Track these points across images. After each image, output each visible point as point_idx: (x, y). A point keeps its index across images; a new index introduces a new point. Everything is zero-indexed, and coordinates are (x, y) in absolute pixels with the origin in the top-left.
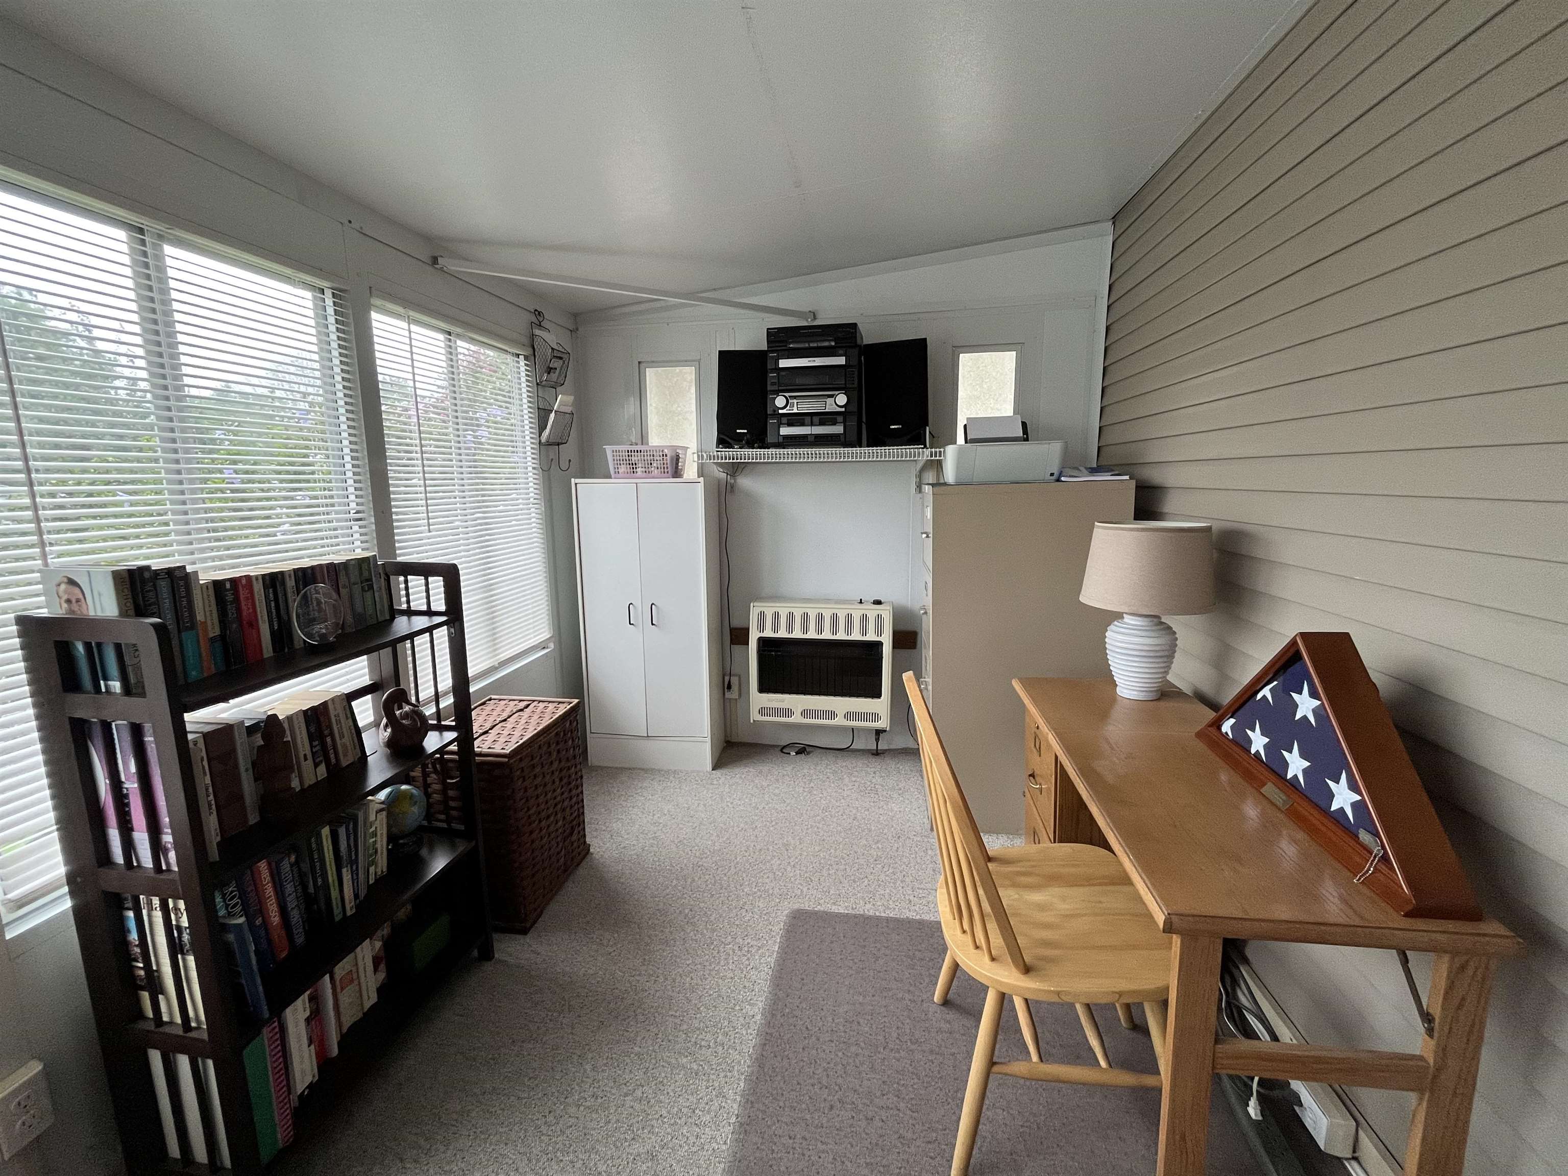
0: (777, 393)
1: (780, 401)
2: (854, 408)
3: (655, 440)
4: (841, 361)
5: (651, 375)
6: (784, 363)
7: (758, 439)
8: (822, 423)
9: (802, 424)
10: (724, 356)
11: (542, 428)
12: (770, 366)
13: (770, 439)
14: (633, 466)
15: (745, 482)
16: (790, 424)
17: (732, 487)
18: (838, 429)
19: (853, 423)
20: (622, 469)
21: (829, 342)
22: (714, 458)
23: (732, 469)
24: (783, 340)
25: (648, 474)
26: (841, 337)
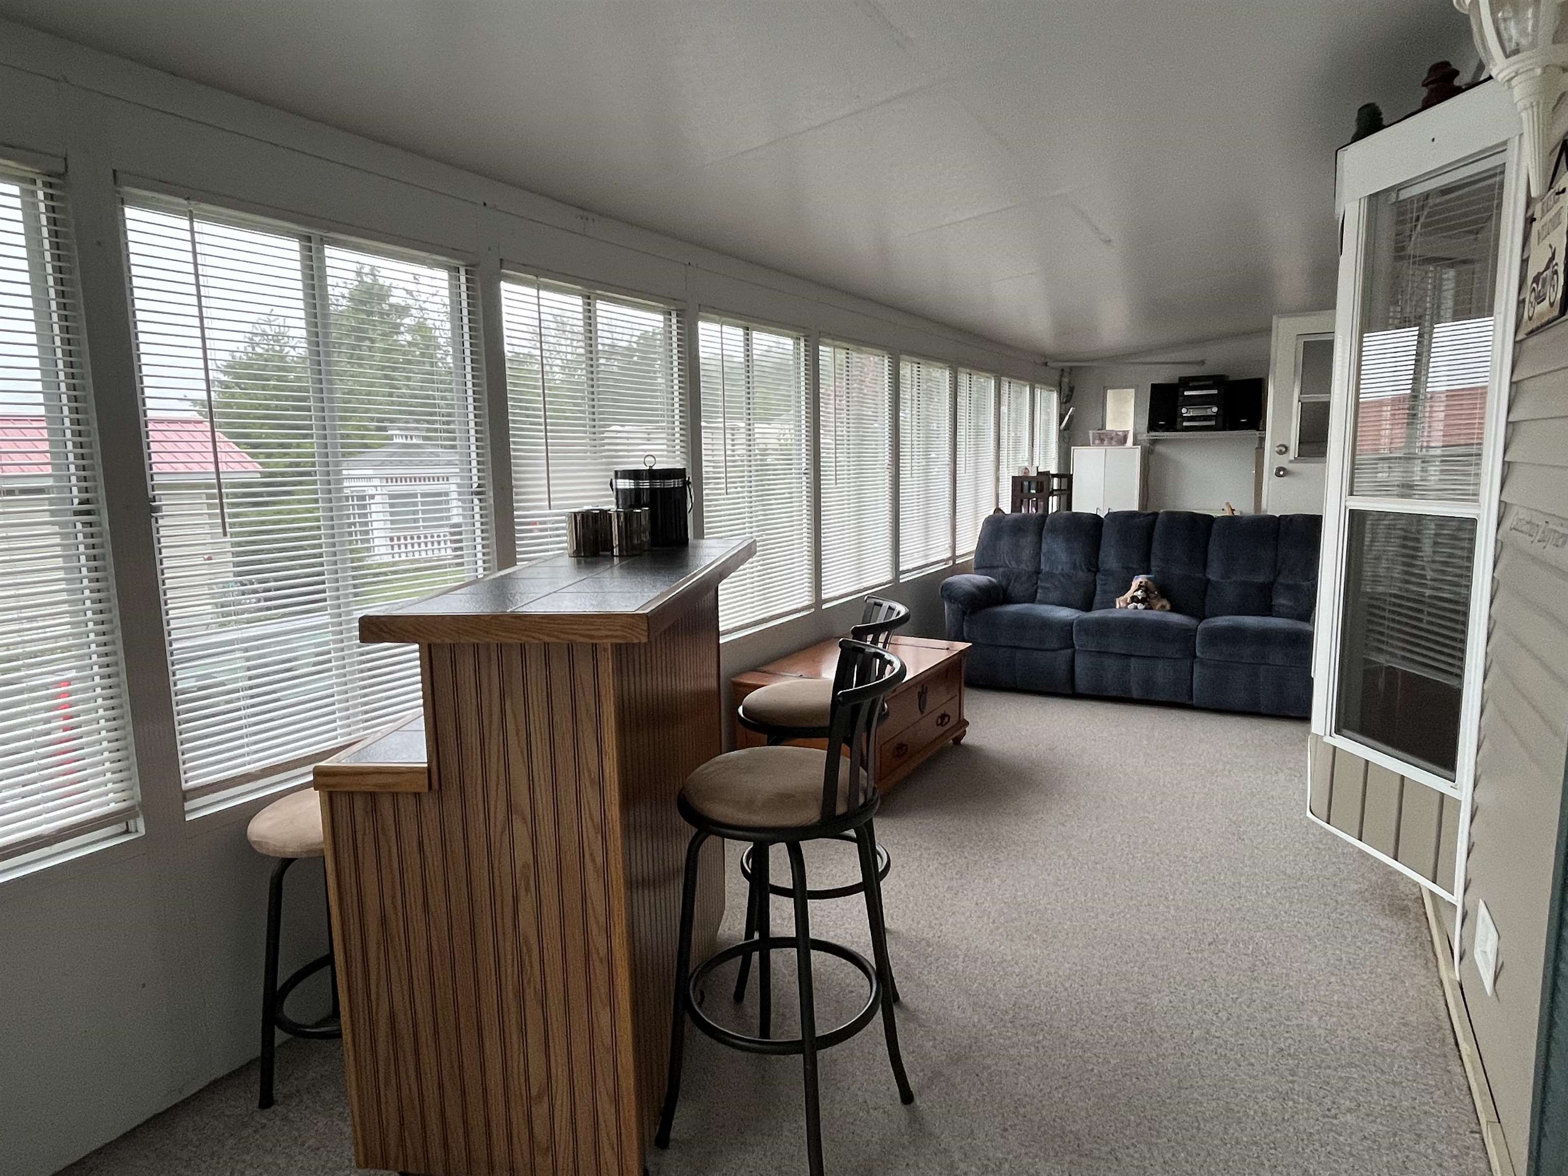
0: (1183, 407)
1: (1184, 410)
2: (1221, 413)
3: (1109, 427)
4: (1215, 392)
5: (1110, 393)
6: (1186, 393)
7: (1171, 427)
8: (1205, 420)
9: (1195, 421)
10: (1154, 386)
11: (1060, 424)
12: (1180, 394)
13: (1178, 427)
14: (1102, 440)
15: (1159, 448)
16: (1188, 421)
17: (1152, 450)
18: (1213, 423)
19: (1220, 419)
20: (1097, 442)
21: (1211, 382)
22: (1145, 436)
23: (1154, 442)
24: (1186, 382)
25: (1110, 444)
26: (1217, 381)
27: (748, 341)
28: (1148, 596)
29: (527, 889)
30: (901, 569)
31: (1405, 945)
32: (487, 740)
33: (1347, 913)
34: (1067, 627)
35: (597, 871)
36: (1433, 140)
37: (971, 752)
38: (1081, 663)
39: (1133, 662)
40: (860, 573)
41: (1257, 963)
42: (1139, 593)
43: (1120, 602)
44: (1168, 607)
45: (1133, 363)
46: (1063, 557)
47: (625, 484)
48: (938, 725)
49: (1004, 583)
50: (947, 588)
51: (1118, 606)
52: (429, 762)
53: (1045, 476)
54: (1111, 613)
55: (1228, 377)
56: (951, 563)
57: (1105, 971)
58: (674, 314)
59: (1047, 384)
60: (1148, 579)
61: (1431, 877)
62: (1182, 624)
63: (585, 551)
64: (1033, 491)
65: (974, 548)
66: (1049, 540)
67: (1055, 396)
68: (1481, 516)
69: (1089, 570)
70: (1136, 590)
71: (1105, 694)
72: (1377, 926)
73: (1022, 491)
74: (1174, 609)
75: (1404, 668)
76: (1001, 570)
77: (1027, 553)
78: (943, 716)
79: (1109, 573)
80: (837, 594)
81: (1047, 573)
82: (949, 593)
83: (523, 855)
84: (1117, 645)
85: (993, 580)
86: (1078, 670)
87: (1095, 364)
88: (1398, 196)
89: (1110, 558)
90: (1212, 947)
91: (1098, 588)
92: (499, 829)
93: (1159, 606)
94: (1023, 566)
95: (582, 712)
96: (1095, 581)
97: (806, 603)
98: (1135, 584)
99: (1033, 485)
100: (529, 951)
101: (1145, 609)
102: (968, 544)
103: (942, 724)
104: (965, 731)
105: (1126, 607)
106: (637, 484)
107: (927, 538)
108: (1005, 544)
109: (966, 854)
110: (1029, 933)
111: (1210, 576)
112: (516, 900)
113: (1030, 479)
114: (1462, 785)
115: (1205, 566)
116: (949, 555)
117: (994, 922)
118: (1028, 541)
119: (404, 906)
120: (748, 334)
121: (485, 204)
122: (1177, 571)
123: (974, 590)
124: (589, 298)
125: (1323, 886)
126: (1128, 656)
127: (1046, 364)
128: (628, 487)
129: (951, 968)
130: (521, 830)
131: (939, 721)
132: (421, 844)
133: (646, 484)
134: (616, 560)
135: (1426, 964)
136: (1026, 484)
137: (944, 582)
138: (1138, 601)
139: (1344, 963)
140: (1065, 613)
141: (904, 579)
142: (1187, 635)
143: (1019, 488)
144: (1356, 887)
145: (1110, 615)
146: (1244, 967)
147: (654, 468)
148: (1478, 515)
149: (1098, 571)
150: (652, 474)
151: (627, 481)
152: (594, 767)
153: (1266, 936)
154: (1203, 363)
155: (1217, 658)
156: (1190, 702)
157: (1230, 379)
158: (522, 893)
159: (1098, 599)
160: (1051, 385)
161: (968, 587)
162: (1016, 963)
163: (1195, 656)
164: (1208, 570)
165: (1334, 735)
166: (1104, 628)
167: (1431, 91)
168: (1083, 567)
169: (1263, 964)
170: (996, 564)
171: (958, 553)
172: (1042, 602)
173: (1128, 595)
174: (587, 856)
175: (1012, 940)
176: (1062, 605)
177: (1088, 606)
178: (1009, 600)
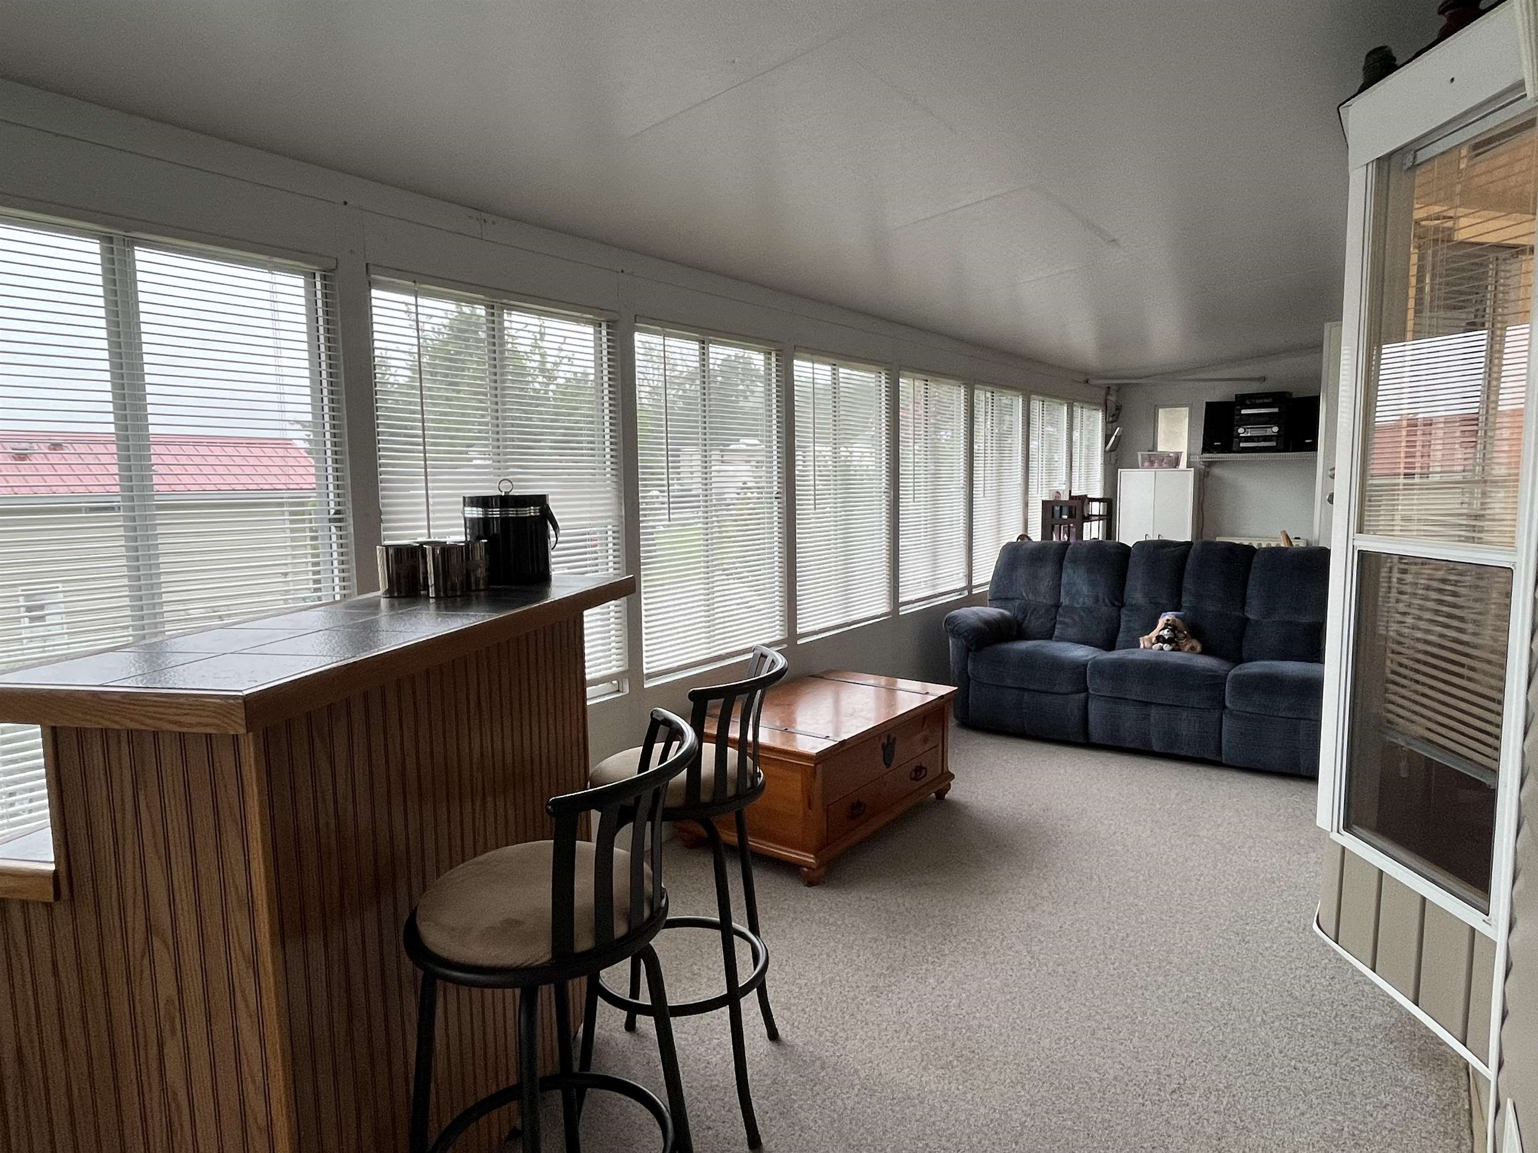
0: (1240, 426)
1: (1241, 430)
2: (1282, 433)
3: (1161, 448)
4: (1276, 410)
5: (1162, 412)
6: (1243, 412)
7: (1227, 448)
8: (1265, 441)
9: (1253, 441)
10: (1209, 405)
11: (1106, 443)
12: (1237, 413)
13: (1235, 449)
14: (1152, 462)
15: (1216, 471)
16: (1246, 441)
17: (1208, 473)
18: (1274, 443)
19: (1281, 440)
20: (1146, 464)
21: (1270, 400)
22: (1199, 458)
23: (1210, 464)
24: (1244, 400)
25: (1161, 466)
26: (1277, 398)
27: (704, 355)
28: (1175, 636)
29: (173, 1032)
30: (901, 600)
31: (1432, 1114)
32: (120, 841)
33: (1361, 1059)
34: (1079, 669)
35: (251, 1017)
36: (1452, 80)
37: (955, 810)
38: (1094, 708)
39: (1154, 712)
40: (847, 605)
41: (1228, 1126)
42: (1166, 632)
43: (1144, 641)
44: (1199, 648)
45: (1185, 380)
46: (1085, 589)
47: (476, 513)
48: (912, 779)
49: (1020, 617)
50: (950, 621)
51: (1142, 646)
52: (57, 862)
53: (1084, 500)
54: (1133, 653)
55: (1291, 394)
56: (966, 593)
57: (1029, 1123)
58: (604, 326)
59: (1089, 402)
60: (1177, 617)
61: (1460, 1037)
62: (1210, 670)
63: (399, 591)
64: (1065, 517)
65: (990, 579)
66: (1070, 571)
67: (1099, 415)
68: (1517, 565)
69: (1113, 605)
70: (1163, 629)
71: (1122, 745)
72: (1397, 1081)
73: (1053, 516)
74: (1205, 652)
75: (1426, 754)
76: (1017, 603)
77: (1045, 585)
78: (919, 769)
79: (1135, 609)
80: (817, 627)
81: (1066, 606)
82: (953, 627)
83: (168, 989)
84: (1136, 691)
85: (1006, 613)
86: (1091, 717)
87: (1142, 381)
88: (1415, 157)
89: (1136, 593)
90: (1175, 1096)
91: (1123, 625)
92: (138, 956)
93: (1188, 647)
94: (1041, 599)
95: (225, 814)
96: (1119, 615)
97: (778, 638)
98: (1161, 622)
99: (1065, 510)
100: (178, 1108)
101: (1173, 650)
102: (984, 574)
103: (916, 779)
104: (950, 785)
105: (1151, 648)
106: (486, 513)
107: (935, 566)
108: (1021, 573)
109: (907, 944)
110: (951, 1058)
111: (1249, 616)
112: (161, 1046)
113: (1062, 504)
114: (1496, 921)
115: (1243, 604)
116: (963, 584)
117: (911, 1040)
118: (1046, 572)
119: (41, 1038)
120: (704, 348)
121: (346, 203)
122: (1211, 607)
123: (980, 624)
124: (493, 307)
125: (1337, 1015)
126: (1147, 704)
127: (1087, 382)
128: (475, 516)
129: (839, 1103)
130: (163, 956)
131: (913, 775)
132: (55, 964)
133: (496, 513)
134: (432, 601)
135: (1458, 1147)
136: (1057, 508)
137: (948, 615)
138: (1165, 641)
139: (1346, 1135)
140: (1081, 653)
141: (904, 611)
142: (1215, 682)
143: (1050, 515)
144: (1380, 1020)
145: (1130, 657)
146: (1209, 1130)
147: (511, 494)
148: (1514, 564)
149: (1123, 605)
150: (506, 501)
151: (475, 509)
152: (242, 883)
153: (1249, 1086)
154: (1264, 379)
155: (1249, 709)
156: (1218, 759)
157: (1294, 396)
158: (167, 1035)
159: (1121, 637)
160: (1095, 404)
161: (973, 620)
162: (921, 1102)
163: (1225, 707)
164: (1247, 608)
165: (1343, 832)
166: (1121, 669)
167: (1450, 18)
168: (1107, 600)
169: (1237, 1128)
170: (1010, 595)
171: (975, 583)
172: (1062, 639)
173: (1154, 634)
174: (238, 995)
175: (925, 1069)
176: (1081, 643)
177: (1109, 645)
178: (1022, 635)
